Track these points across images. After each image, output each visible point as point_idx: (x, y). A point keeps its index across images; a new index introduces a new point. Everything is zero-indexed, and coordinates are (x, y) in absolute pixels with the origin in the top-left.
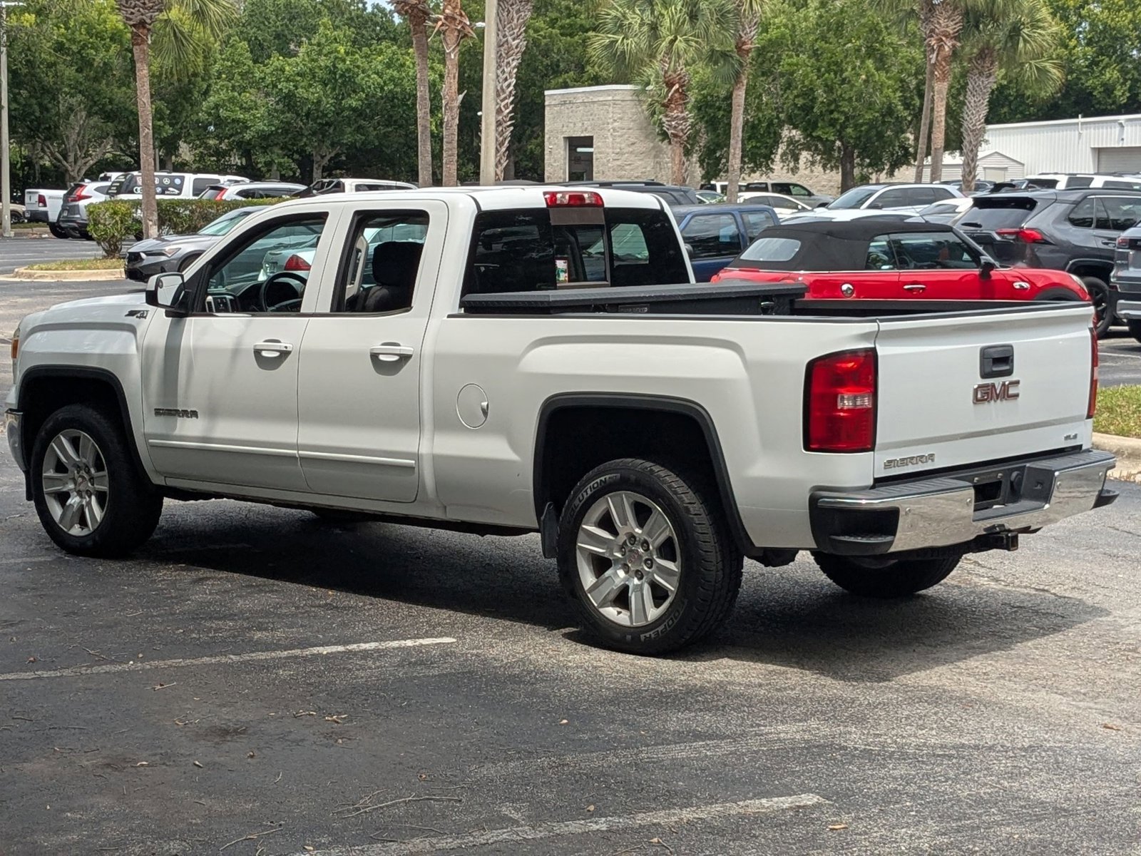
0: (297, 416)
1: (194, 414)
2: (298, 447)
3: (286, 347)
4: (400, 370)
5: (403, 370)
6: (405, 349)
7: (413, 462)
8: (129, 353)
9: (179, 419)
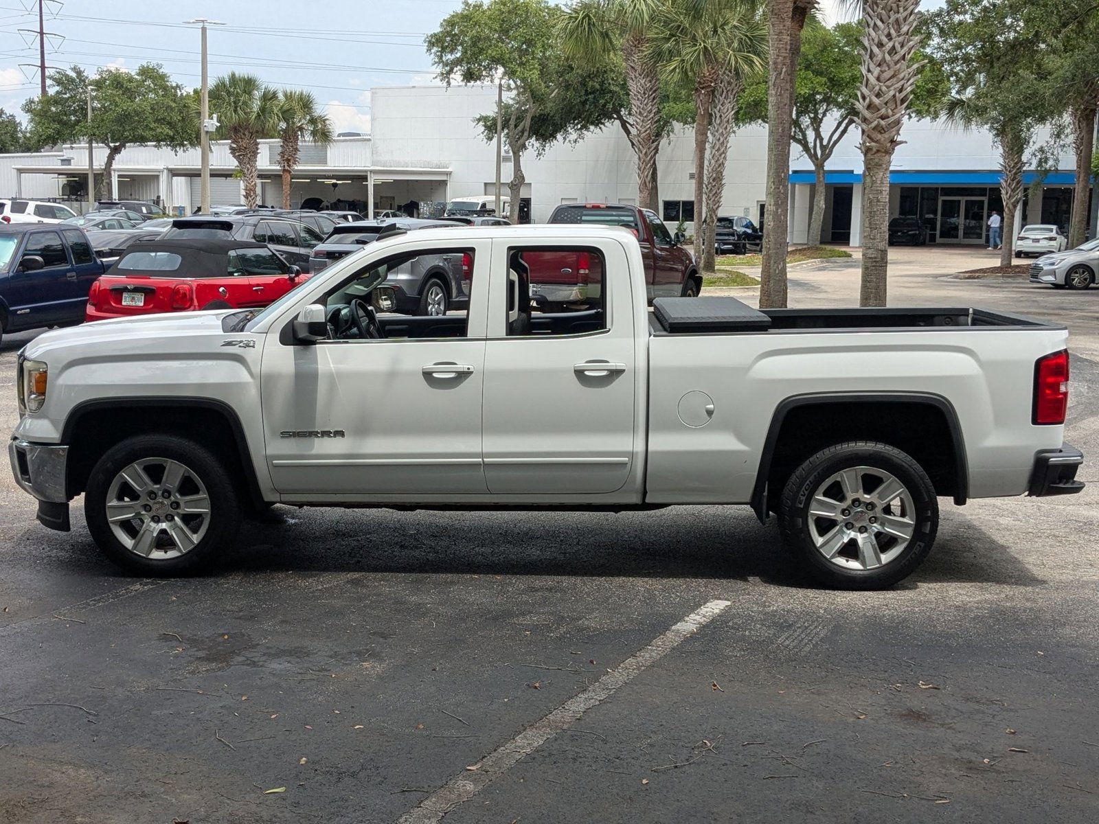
0: (481, 428)
1: (340, 433)
2: (482, 455)
3: (469, 369)
4: (612, 383)
5: (614, 383)
6: (614, 364)
7: (627, 459)
8: (242, 381)
9: (316, 439)
